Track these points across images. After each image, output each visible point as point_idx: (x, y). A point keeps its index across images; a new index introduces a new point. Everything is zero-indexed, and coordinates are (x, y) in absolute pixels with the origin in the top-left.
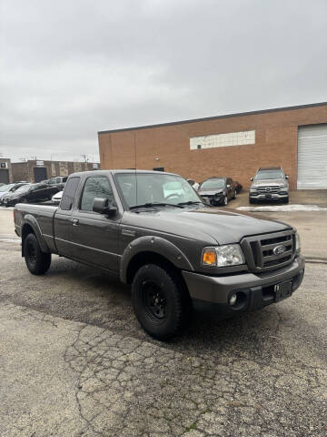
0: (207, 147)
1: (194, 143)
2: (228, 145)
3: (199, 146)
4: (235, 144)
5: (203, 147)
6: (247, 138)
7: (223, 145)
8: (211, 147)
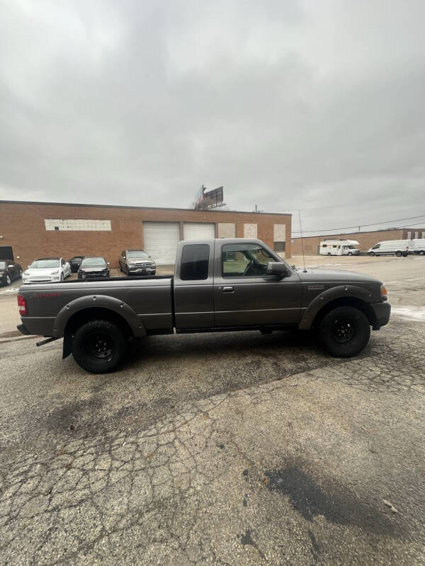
0: (66, 229)
1: (50, 225)
2: (86, 229)
3: (57, 228)
4: (94, 229)
5: (60, 229)
6: (105, 226)
7: (82, 229)
8: (69, 229)
